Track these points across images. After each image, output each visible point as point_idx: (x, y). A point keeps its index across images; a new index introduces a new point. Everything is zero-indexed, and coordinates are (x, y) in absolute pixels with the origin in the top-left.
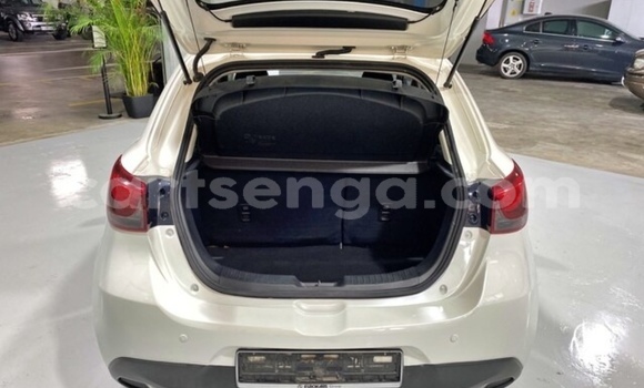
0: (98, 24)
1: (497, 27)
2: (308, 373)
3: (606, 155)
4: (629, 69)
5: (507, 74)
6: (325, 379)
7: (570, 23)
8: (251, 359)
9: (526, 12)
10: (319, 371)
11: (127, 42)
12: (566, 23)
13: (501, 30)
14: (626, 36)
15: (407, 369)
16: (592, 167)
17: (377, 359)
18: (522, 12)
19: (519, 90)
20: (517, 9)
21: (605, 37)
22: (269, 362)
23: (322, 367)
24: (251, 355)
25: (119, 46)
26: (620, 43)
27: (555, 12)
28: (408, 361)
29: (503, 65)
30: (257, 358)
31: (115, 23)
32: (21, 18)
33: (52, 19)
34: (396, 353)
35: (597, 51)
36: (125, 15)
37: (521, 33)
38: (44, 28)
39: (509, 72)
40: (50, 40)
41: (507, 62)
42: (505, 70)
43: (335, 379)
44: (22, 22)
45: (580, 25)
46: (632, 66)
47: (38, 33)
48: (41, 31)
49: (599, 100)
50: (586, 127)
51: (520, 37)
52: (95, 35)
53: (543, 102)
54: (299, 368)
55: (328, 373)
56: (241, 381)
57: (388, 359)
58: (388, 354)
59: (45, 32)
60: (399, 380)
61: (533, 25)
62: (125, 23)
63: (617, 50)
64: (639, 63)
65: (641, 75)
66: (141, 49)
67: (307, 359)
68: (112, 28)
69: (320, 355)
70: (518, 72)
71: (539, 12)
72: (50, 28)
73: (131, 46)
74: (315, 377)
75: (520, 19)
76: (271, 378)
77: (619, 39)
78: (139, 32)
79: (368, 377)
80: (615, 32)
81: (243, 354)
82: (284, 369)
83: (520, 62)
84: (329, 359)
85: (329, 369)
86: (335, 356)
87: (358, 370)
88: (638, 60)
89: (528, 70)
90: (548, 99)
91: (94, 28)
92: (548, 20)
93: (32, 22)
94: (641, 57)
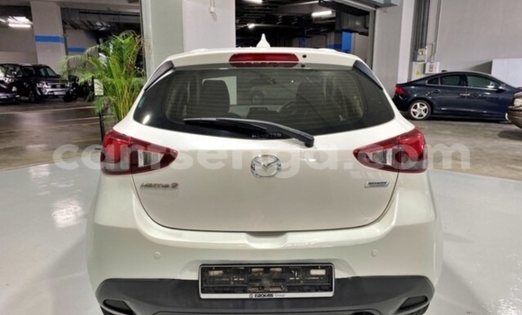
0: (99, 78)
1: (406, 81)
2: (257, 284)
3: (498, 167)
4: (511, 107)
5: (416, 117)
6: (271, 290)
7: (462, 77)
8: (212, 273)
9: (427, 71)
10: (266, 283)
11: (120, 90)
12: (458, 77)
13: (410, 84)
14: (507, 86)
15: (338, 281)
16: (487, 175)
17: (313, 272)
18: (424, 72)
19: (427, 127)
20: (420, 70)
21: (491, 87)
22: (226, 275)
23: (269, 278)
24: (211, 269)
25: (114, 93)
26: (502, 91)
27: (449, 70)
28: (339, 274)
29: (413, 110)
30: (216, 273)
31: (112, 76)
32: (39, 86)
33: (63, 86)
34: (329, 268)
35: (485, 98)
36: (119, 71)
37: (425, 86)
38: (56, 93)
39: (417, 115)
40: (60, 102)
41: (416, 107)
42: (415, 113)
43: (280, 290)
44: (40, 89)
45: (469, 78)
46: (513, 105)
47: (52, 97)
48: (54, 95)
49: (490, 133)
50: (480, 150)
51: (425, 88)
52: (96, 86)
53: (446, 135)
54: (251, 280)
55: (274, 284)
56: (203, 292)
57: (322, 272)
58: (322, 268)
59: (57, 96)
60: (331, 290)
61: (433, 79)
62: (119, 76)
63: (501, 96)
64: (518, 102)
65: (520, 111)
66: (131, 96)
67: (256, 272)
68: (109, 79)
69: (267, 268)
70: (425, 115)
71: (437, 71)
72: (61, 93)
73: (122, 94)
74: (263, 287)
75: (423, 76)
76: (228, 289)
77: (501, 88)
78: (130, 83)
79: (307, 288)
80: (498, 82)
81: (205, 269)
82: (238, 282)
83: (426, 107)
84: (274, 272)
85: (275, 280)
86: (279, 270)
87: (298, 281)
88: (517, 100)
89: (432, 113)
90: (449, 132)
91: (95, 81)
92: (444, 76)
93: (47, 89)
94: (518, 97)
